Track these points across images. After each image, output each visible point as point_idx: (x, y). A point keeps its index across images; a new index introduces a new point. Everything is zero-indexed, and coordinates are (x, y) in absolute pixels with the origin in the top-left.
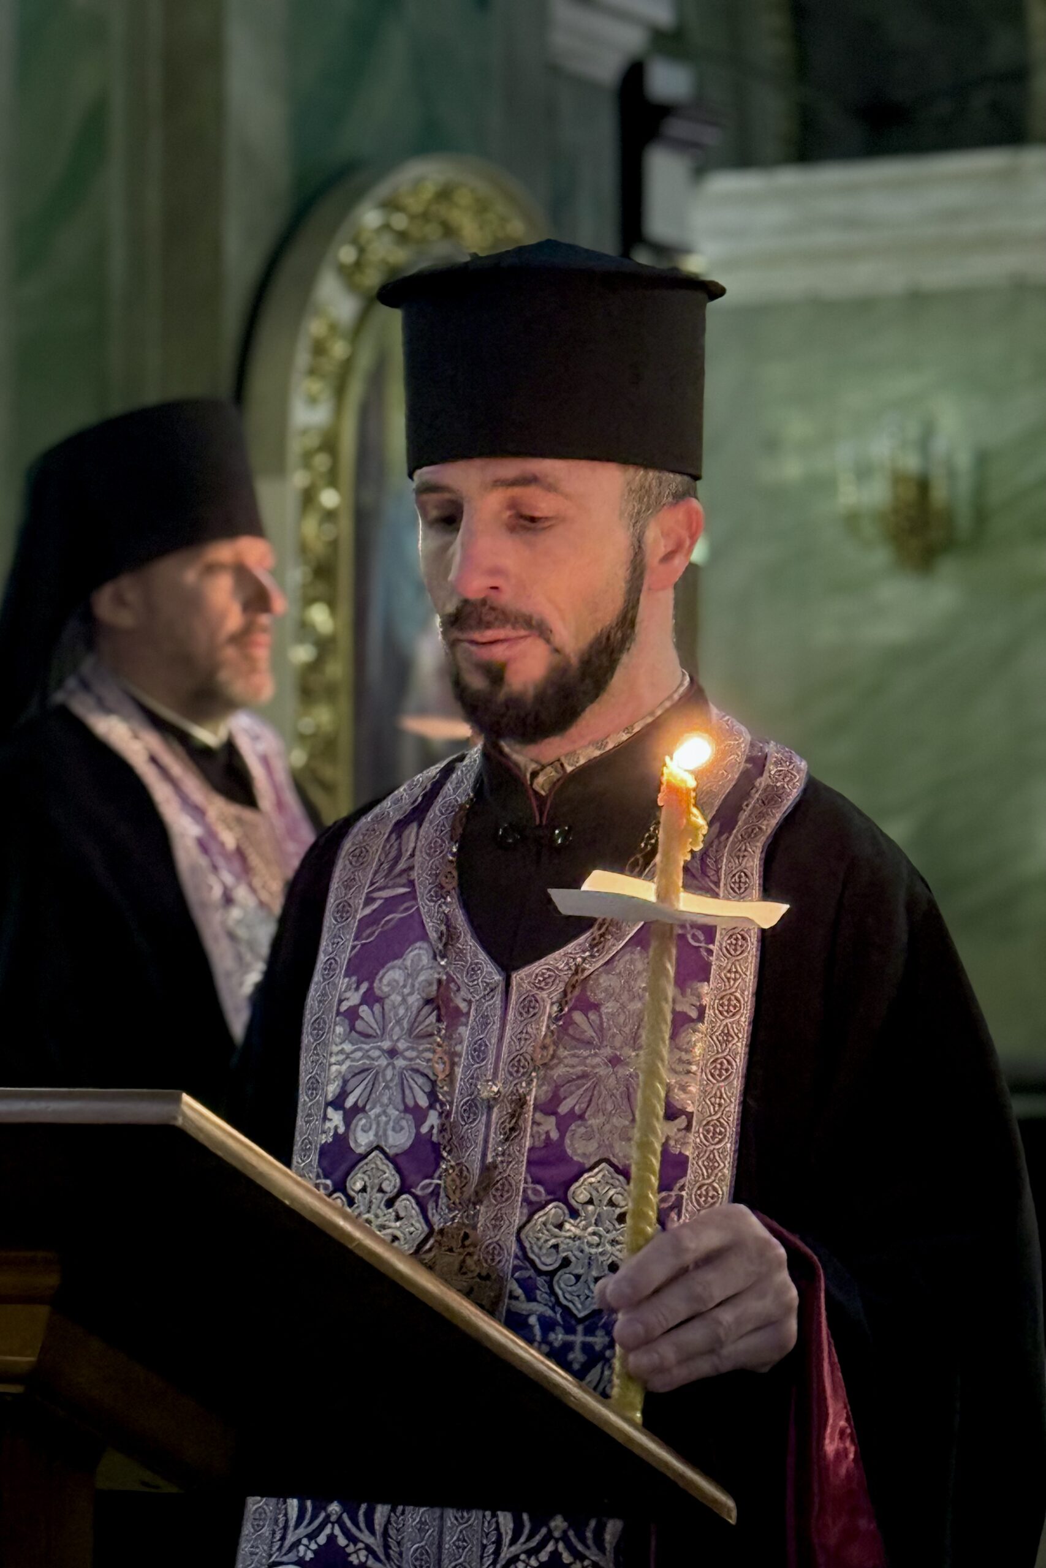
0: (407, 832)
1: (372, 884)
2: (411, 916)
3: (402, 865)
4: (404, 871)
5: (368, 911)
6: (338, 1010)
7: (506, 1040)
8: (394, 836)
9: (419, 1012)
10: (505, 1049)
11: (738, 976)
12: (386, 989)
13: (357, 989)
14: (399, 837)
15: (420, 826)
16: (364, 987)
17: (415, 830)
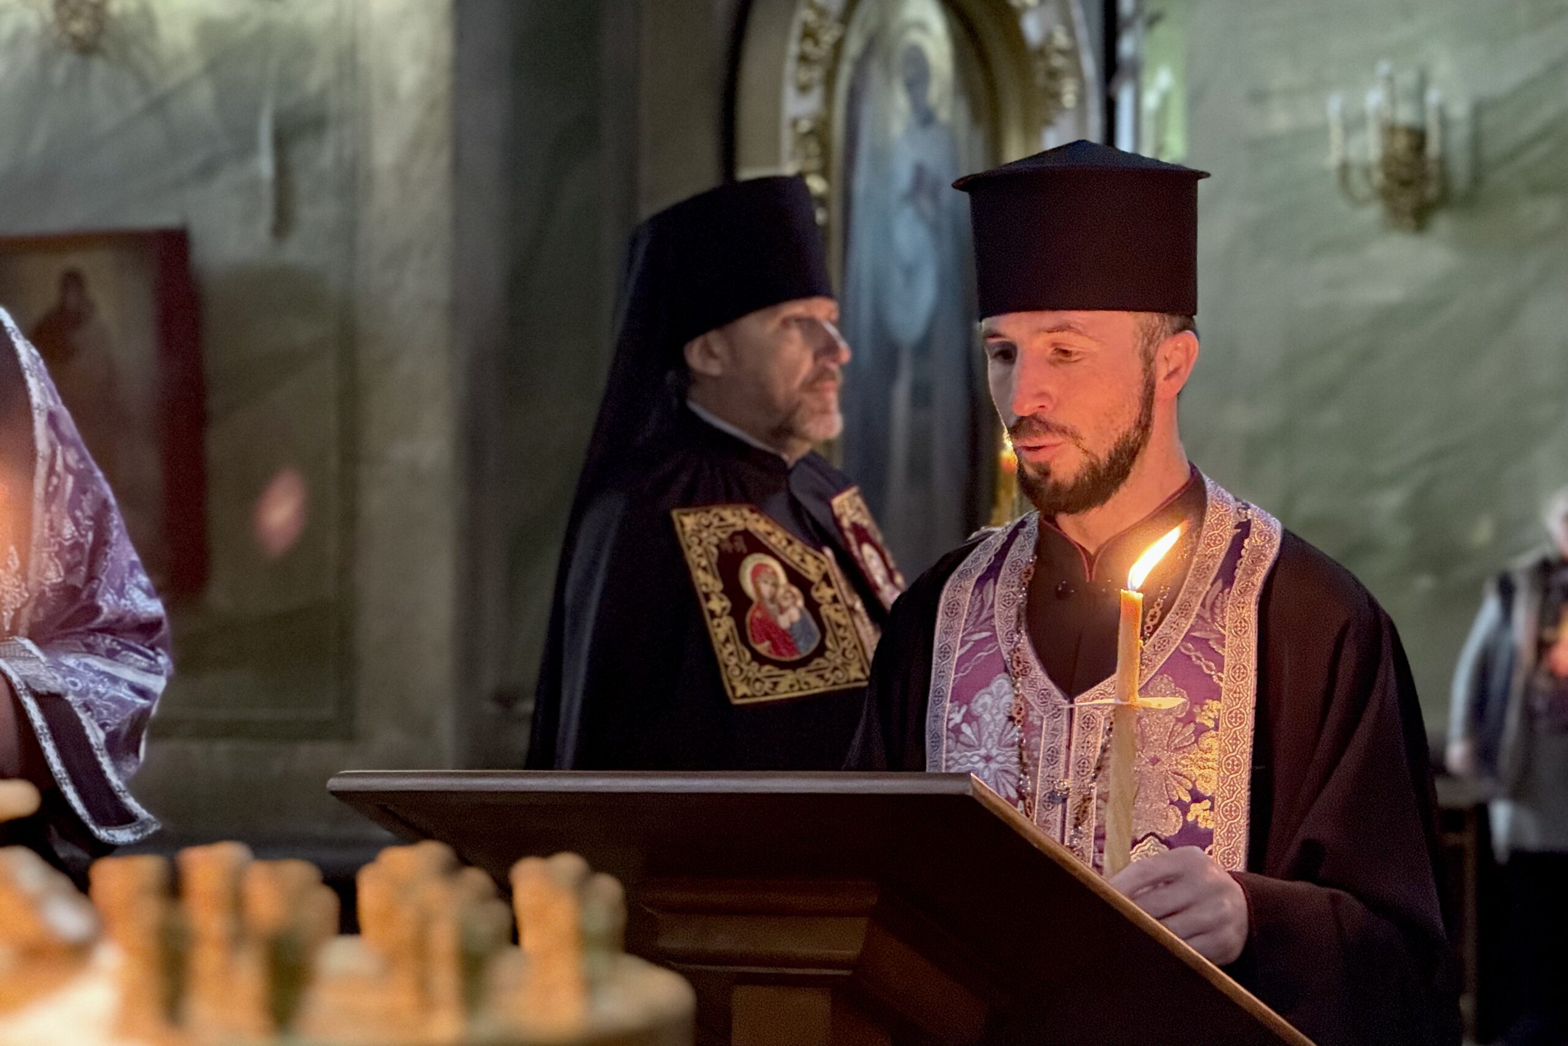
0: (986, 586)
1: (965, 630)
2: (993, 654)
3: (985, 615)
4: (986, 620)
5: (963, 651)
6: (947, 727)
7: (1073, 748)
8: (977, 591)
9: (1005, 727)
10: (1072, 754)
11: (1241, 695)
12: (980, 710)
13: (959, 711)
14: (981, 592)
15: (995, 583)
16: (964, 710)
17: (992, 586)
